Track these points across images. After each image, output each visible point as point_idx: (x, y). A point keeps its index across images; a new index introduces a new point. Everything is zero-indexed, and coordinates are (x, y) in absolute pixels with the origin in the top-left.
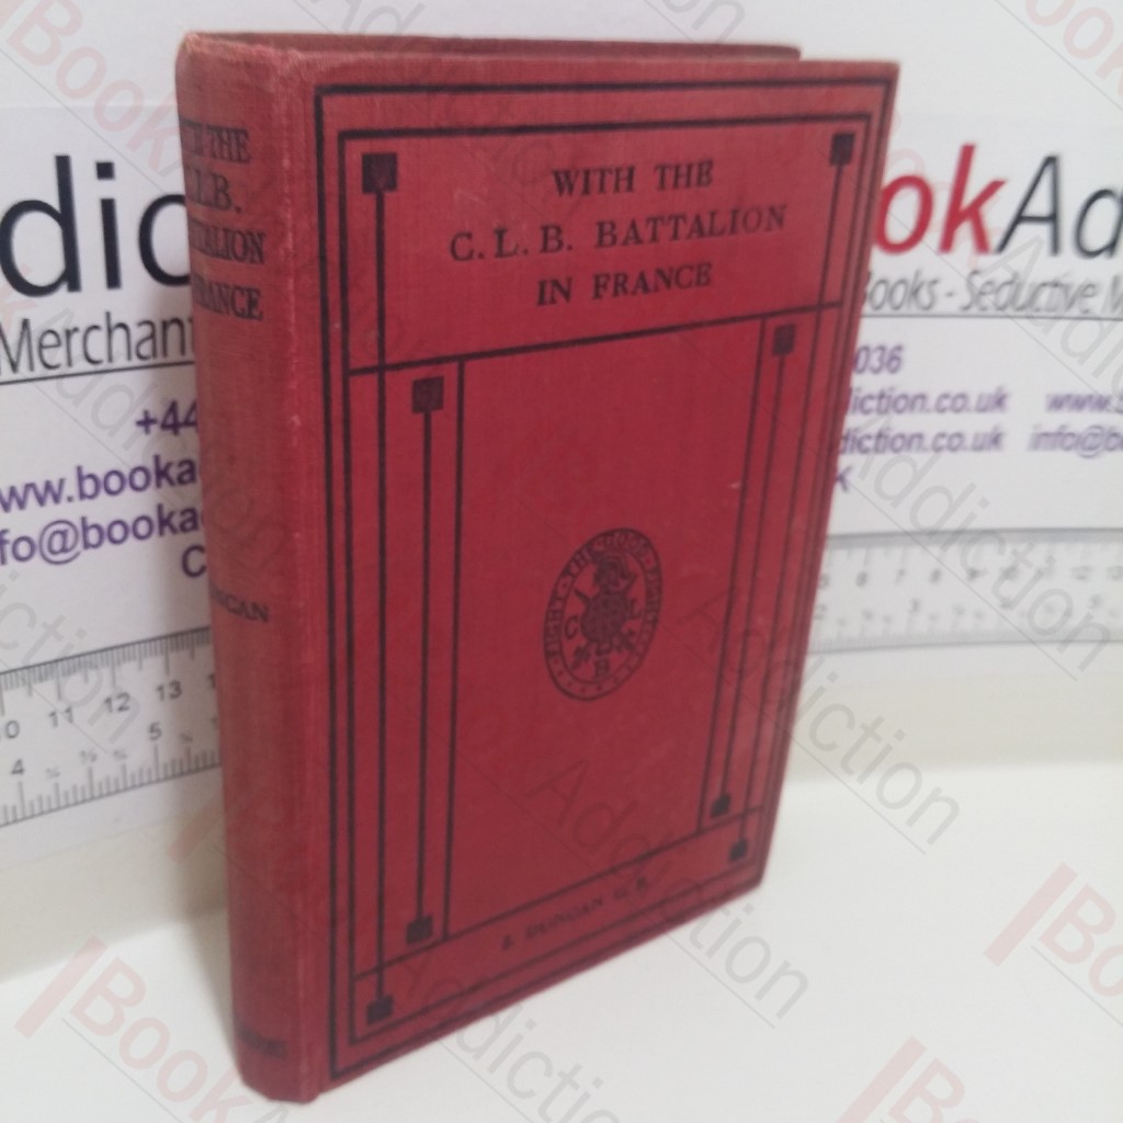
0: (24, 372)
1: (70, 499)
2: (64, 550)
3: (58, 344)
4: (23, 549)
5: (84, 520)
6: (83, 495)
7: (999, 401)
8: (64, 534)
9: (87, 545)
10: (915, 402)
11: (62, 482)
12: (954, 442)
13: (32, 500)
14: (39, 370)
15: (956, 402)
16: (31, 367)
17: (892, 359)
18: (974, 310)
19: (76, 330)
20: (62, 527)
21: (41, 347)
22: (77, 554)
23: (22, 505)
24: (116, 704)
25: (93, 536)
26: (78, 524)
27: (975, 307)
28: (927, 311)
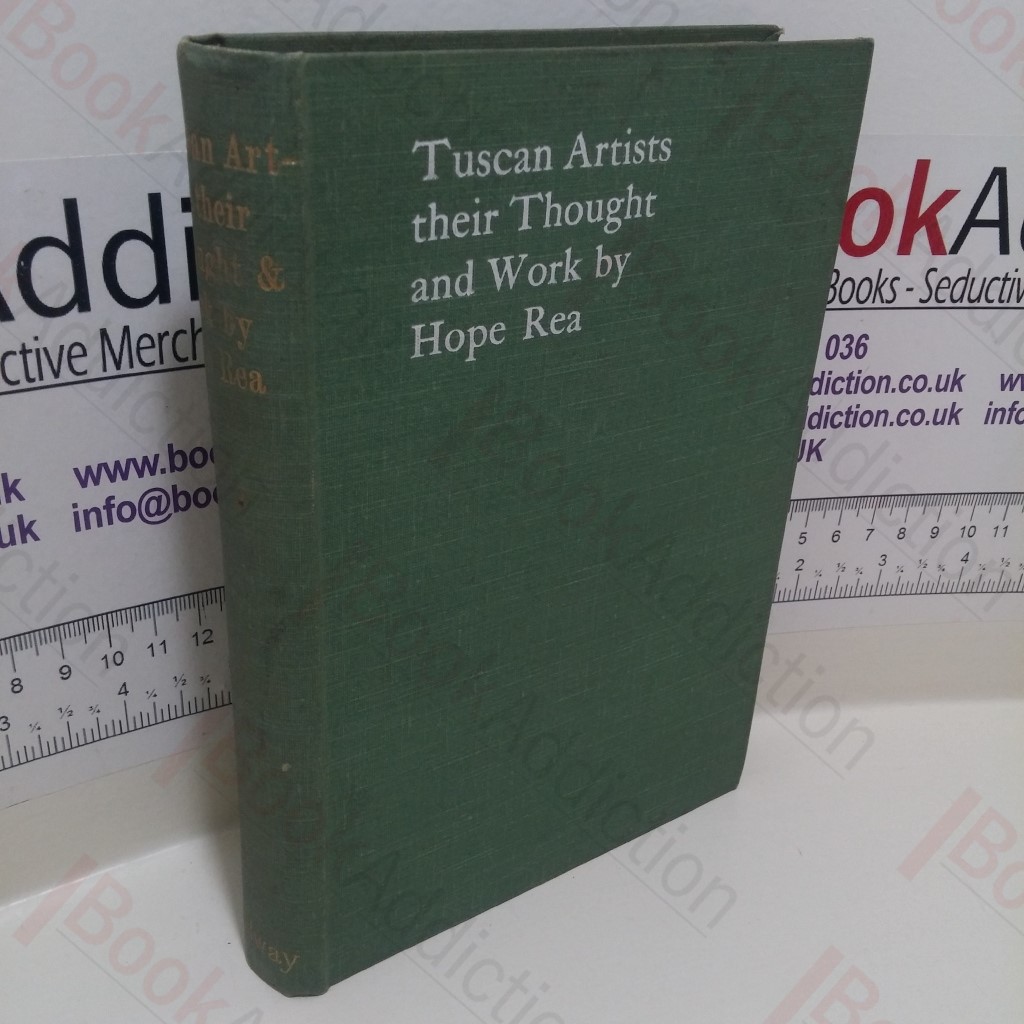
0: (125, 368)
1: (163, 471)
2: (159, 512)
3: (153, 346)
4: (126, 512)
5: (174, 488)
6: (173, 468)
7: (956, 381)
8: (159, 499)
9: (177, 508)
10: (880, 383)
11: (157, 457)
12: (916, 417)
13: (133, 472)
14: (138, 367)
15: (919, 383)
16: (132, 366)
17: (859, 346)
18: (932, 303)
19: (167, 333)
20: (157, 494)
21: (139, 349)
22: (170, 516)
23: (125, 477)
24: (202, 638)
25: (182, 501)
26: (170, 492)
27: (932, 300)
28: (889, 305)
